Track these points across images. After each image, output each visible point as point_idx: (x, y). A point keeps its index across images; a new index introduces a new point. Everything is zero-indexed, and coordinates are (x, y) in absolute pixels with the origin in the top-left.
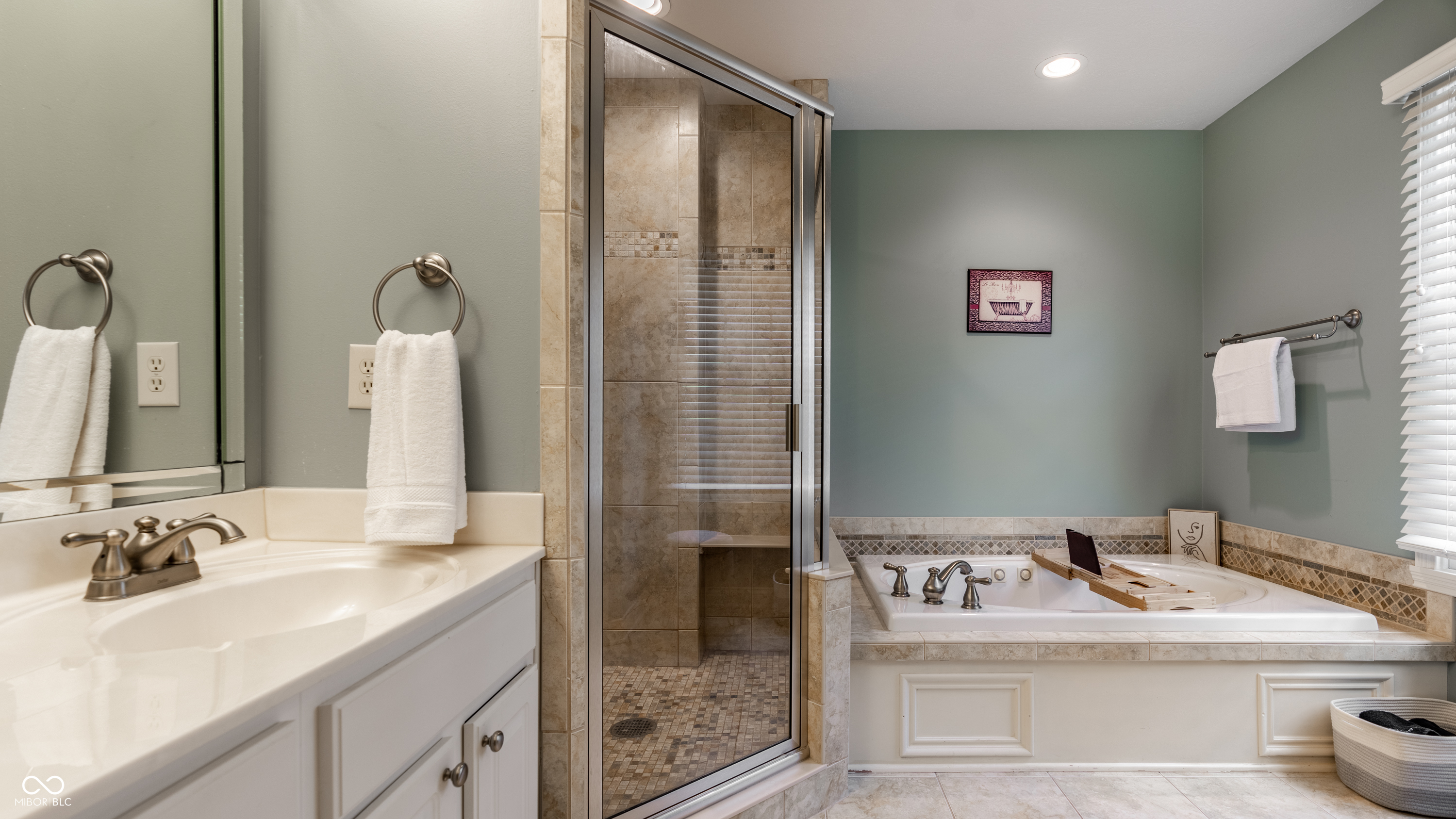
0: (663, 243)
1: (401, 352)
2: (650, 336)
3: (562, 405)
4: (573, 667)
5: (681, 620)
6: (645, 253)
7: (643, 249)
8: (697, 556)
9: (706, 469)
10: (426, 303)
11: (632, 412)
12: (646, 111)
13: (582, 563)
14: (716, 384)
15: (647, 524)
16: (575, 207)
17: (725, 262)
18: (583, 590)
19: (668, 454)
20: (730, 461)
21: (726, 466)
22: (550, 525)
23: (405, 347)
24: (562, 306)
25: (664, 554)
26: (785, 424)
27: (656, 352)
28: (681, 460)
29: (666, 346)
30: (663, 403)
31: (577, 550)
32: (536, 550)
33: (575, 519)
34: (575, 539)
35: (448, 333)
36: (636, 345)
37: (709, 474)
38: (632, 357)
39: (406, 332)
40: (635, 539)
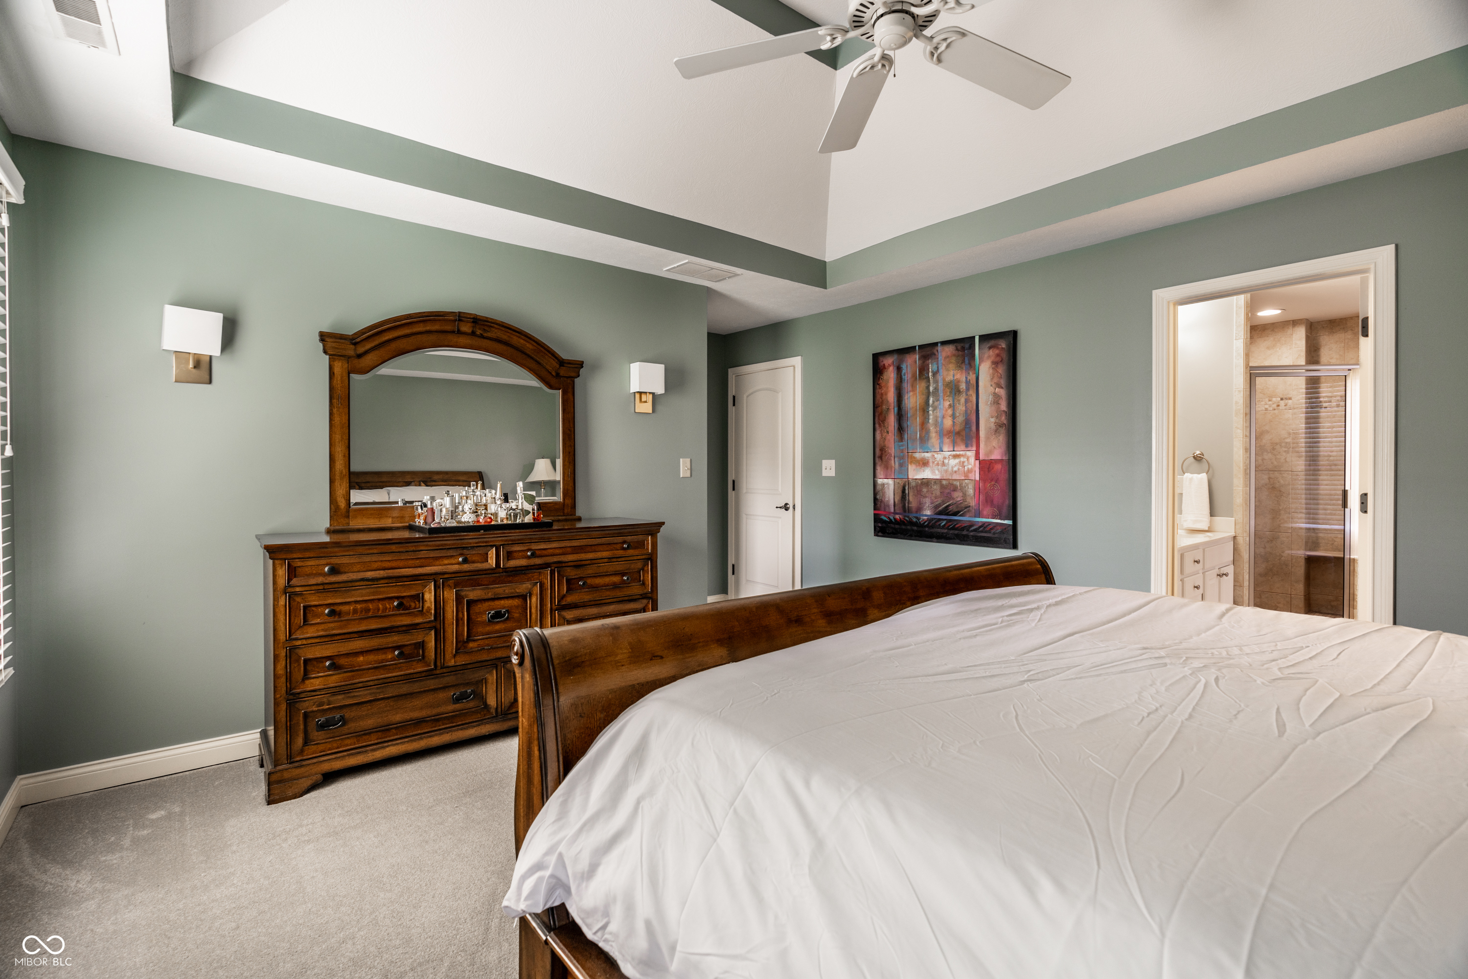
0: (1282, 403)
1: (1191, 479)
2: (1274, 449)
3: (1241, 493)
4: (1245, 568)
5: (1292, 590)
6: (1271, 409)
7: (1270, 407)
8: (1304, 559)
9: (1311, 516)
10: (1196, 465)
11: (1263, 486)
12: (1272, 339)
13: (1248, 539)
14: (1319, 470)
15: (1272, 541)
16: (1246, 436)
17: (1325, 405)
18: (1248, 547)
19: (1285, 506)
20: (1329, 512)
21: (1326, 514)
22: (1237, 527)
23: (1192, 478)
24: (1241, 465)
25: (1282, 556)
26: (1341, 499)
27: (1278, 457)
28: (1293, 510)
29: (1284, 454)
30: (1282, 482)
31: (1246, 535)
32: (1233, 534)
33: (1246, 526)
34: (1245, 532)
35: (1205, 474)
36: (1265, 453)
37: (1313, 519)
38: (1263, 460)
39: (1192, 474)
40: (1265, 548)
